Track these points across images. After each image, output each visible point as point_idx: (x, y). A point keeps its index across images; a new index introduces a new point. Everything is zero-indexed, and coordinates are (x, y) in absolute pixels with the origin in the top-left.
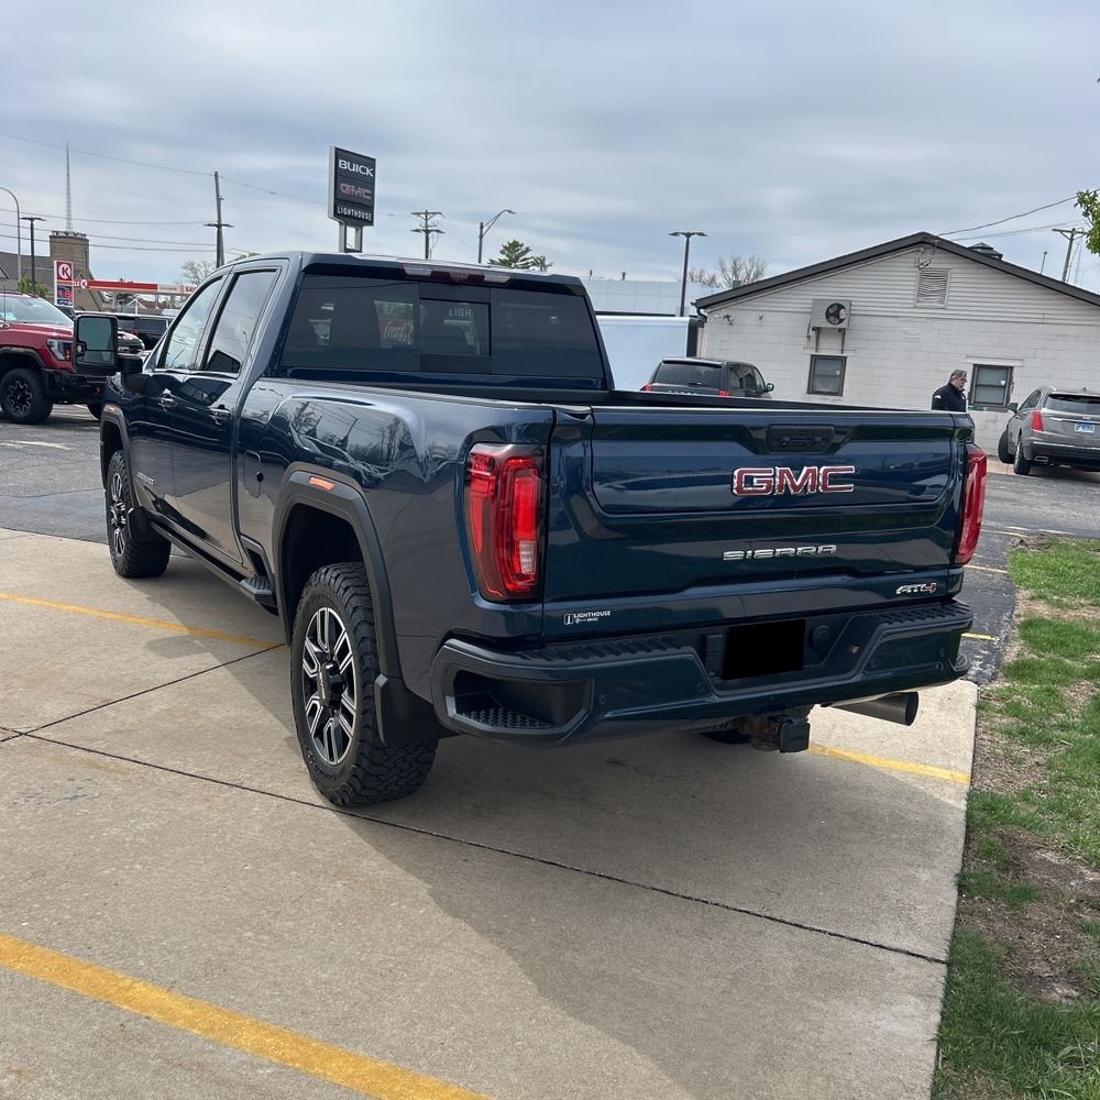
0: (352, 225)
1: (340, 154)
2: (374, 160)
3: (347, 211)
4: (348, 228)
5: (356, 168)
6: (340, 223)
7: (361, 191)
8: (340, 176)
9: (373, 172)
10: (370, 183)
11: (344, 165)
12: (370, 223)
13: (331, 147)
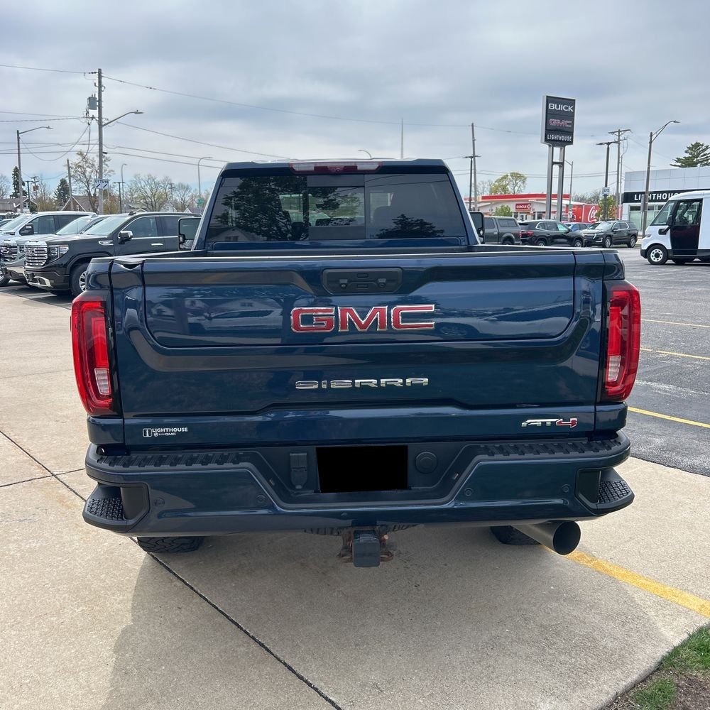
0: (558, 146)
1: (550, 100)
2: (574, 100)
3: (553, 137)
4: (555, 148)
5: (561, 107)
6: (550, 146)
7: (565, 123)
8: (549, 114)
9: (574, 109)
10: (571, 116)
11: (553, 106)
12: (571, 143)
13: (543, 97)
